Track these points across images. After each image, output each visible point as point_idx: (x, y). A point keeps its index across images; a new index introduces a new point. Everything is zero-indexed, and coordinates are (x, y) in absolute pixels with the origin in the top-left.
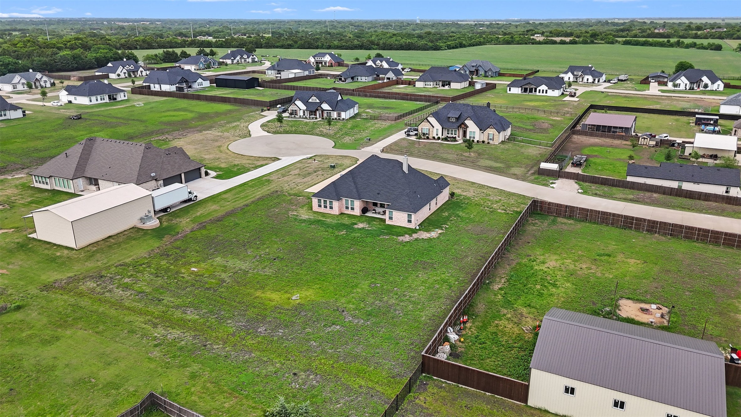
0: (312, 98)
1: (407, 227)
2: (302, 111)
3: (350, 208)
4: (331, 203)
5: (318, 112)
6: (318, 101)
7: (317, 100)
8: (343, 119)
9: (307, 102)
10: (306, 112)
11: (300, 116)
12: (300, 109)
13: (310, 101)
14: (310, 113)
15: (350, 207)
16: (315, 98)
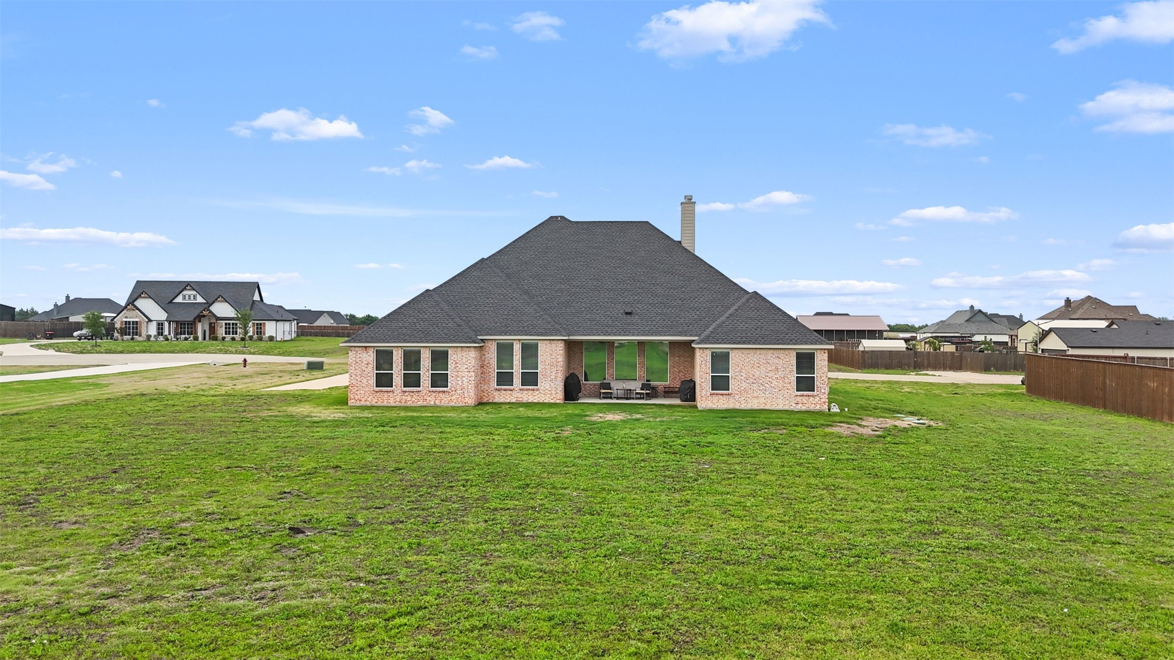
0: (185, 292)
1: (799, 407)
2: (155, 324)
3: (517, 380)
4: (440, 359)
5: (200, 328)
6: (200, 300)
7: (198, 296)
8: (271, 339)
9: (171, 302)
10: (166, 324)
11: (149, 337)
12: (150, 320)
13: (179, 299)
14: (176, 329)
15: (517, 370)
16: (194, 293)
